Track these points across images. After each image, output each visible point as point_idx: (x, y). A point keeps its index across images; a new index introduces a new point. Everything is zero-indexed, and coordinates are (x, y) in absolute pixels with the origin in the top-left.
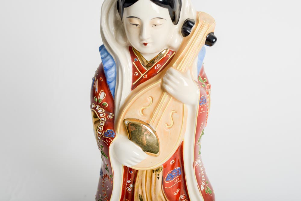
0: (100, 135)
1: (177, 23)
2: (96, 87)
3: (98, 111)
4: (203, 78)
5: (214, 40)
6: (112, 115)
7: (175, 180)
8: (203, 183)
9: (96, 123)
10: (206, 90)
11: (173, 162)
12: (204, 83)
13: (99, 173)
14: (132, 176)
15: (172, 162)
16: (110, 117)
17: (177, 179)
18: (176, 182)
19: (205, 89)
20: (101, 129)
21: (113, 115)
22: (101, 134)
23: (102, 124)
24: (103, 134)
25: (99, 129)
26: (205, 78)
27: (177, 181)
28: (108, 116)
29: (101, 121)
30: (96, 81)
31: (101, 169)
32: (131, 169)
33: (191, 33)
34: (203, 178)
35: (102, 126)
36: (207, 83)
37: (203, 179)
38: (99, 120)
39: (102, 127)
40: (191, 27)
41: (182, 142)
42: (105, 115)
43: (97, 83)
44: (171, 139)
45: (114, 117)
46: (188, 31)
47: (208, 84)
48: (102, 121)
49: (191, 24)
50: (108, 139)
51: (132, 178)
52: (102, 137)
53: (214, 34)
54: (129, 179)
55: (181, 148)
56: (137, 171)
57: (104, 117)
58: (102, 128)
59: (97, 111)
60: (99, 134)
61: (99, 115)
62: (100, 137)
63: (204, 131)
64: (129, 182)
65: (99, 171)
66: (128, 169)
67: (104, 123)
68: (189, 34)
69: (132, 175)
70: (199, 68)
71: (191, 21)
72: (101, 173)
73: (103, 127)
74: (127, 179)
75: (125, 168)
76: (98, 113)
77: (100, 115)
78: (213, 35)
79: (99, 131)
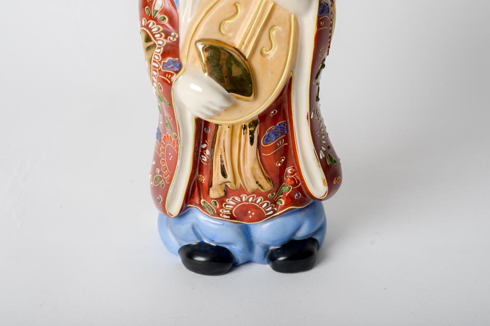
0: (157, 68)
3: (153, 30)
6: (174, 37)
7: (278, 142)
8: (322, 147)
9: (148, 48)
11: (275, 112)
14: (208, 137)
15: (273, 112)
16: (172, 38)
17: (281, 140)
18: (280, 146)
21: (177, 37)
22: (157, 66)
23: (159, 51)
24: (161, 67)
25: (154, 58)
27: (282, 145)
28: (169, 37)
29: (158, 46)
31: (158, 129)
32: (207, 124)
34: (324, 140)
35: (159, 53)
37: (324, 142)
38: (155, 45)
39: (160, 55)
41: (290, 77)
42: (164, 36)
44: (272, 73)
45: (178, 39)
48: (159, 46)
50: (169, 73)
51: (209, 140)
52: (160, 70)
54: (204, 143)
55: (288, 87)
56: (217, 126)
57: (161, 38)
58: (158, 56)
59: (150, 30)
60: (154, 67)
61: (153, 35)
62: (156, 71)
63: (326, 63)
64: (204, 146)
65: (156, 131)
66: (203, 123)
67: (162, 49)
69: (208, 134)
72: (159, 134)
73: (162, 55)
74: (201, 141)
75: (198, 121)
76: (152, 33)
77: (156, 36)
79: (154, 61)
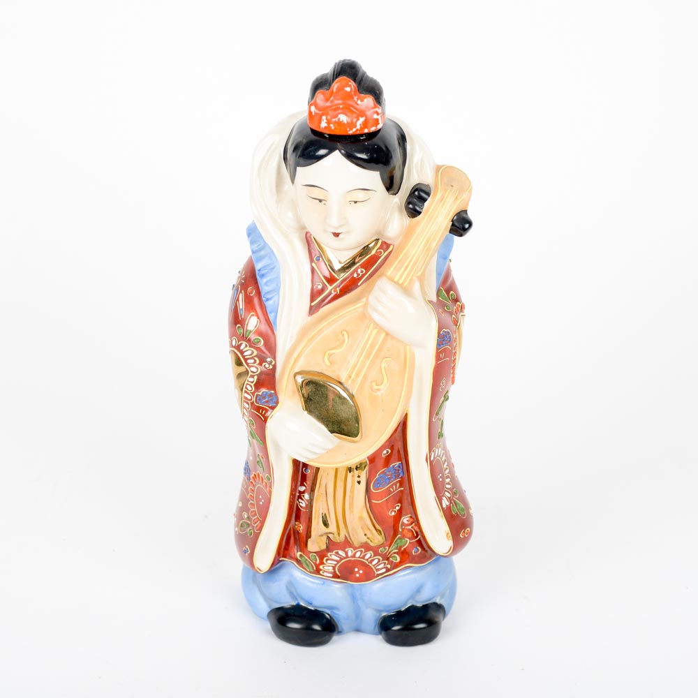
0: (249, 400)
1: (396, 191)
2: (241, 305)
3: (245, 354)
4: (448, 291)
5: (467, 226)
6: (271, 363)
7: (392, 486)
8: (446, 493)
9: (239, 376)
10: (453, 316)
11: (388, 452)
12: (450, 303)
13: (243, 471)
14: (307, 479)
15: (385, 452)
16: (267, 366)
17: (395, 484)
18: (394, 491)
19: (451, 313)
20: (250, 388)
21: (273, 363)
22: (249, 397)
23: (251, 380)
24: (254, 399)
25: (246, 388)
26: (452, 292)
27: (396, 489)
28: (264, 364)
29: (250, 373)
30: (241, 294)
31: (247, 463)
32: (305, 465)
33: (424, 211)
34: (448, 484)
35: (252, 382)
36: (456, 300)
37: (448, 486)
38: (247, 372)
39: (252, 385)
40: (425, 200)
41: (404, 415)
42: (258, 362)
43: (241, 297)
44: (383, 410)
45: (275, 366)
46: (418, 208)
47: (458, 303)
48: (252, 374)
49: (424, 195)
50: (263, 409)
51: (308, 482)
52: (252, 403)
53: (467, 214)
54: (302, 484)
55: (403, 425)
56: (318, 469)
57: (255, 365)
58: (251, 386)
59: (242, 352)
60: (246, 398)
61: (246, 360)
62: (248, 403)
63: (450, 394)
64: (302, 489)
65: (243, 465)
66: (301, 465)
67: (256, 377)
68: (420, 213)
69: (308, 476)
70: (438, 274)
71: (424, 188)
72: (247, 470)
73: (255, 385)
74: (299, 483)
75: (296, 463)
76: (244, 357)
77: (249, 361)
78: (465, 216)
79: (246, 392)
